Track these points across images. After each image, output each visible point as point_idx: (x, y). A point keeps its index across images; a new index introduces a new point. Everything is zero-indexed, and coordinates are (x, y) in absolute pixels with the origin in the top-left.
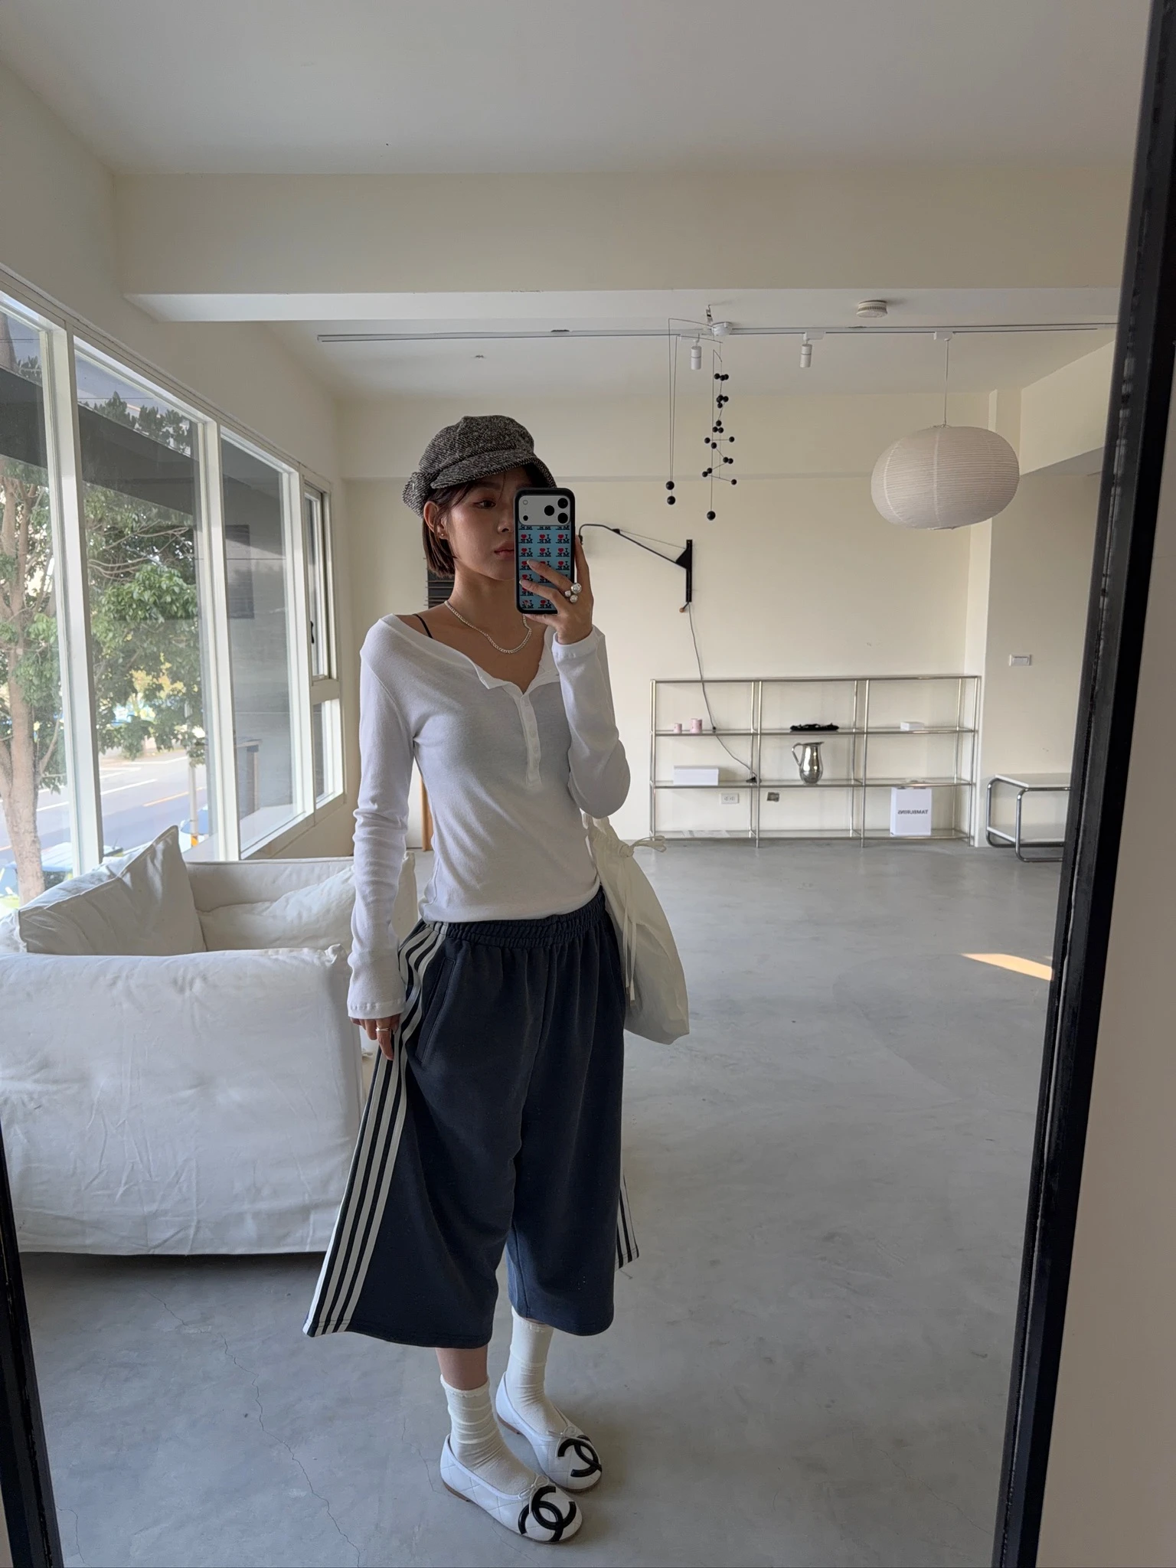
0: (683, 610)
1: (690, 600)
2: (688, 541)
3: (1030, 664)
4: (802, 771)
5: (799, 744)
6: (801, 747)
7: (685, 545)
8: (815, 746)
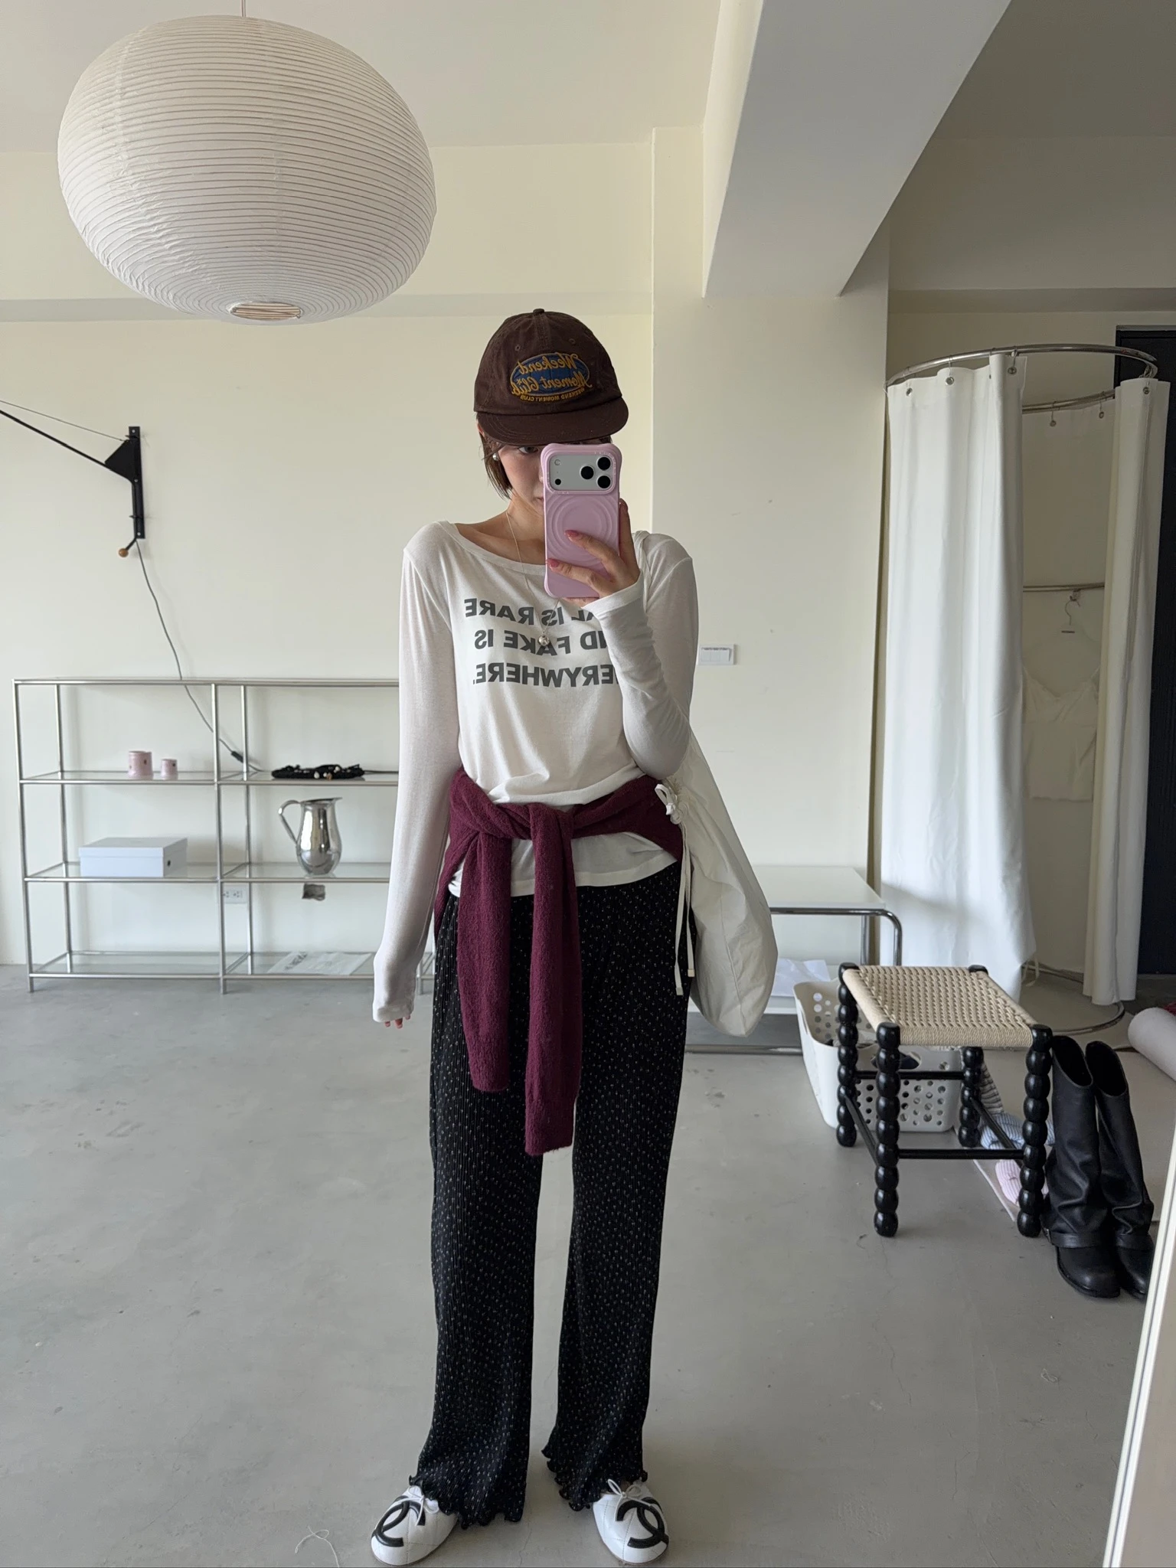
0: (124, 552)
1: (143, 536)
2: (131, 429)
3: (735, 662)
4: (299, 851)
5: (295, 802)
6: (298, 808)
7: (124, 436)
8: (321, 809)
